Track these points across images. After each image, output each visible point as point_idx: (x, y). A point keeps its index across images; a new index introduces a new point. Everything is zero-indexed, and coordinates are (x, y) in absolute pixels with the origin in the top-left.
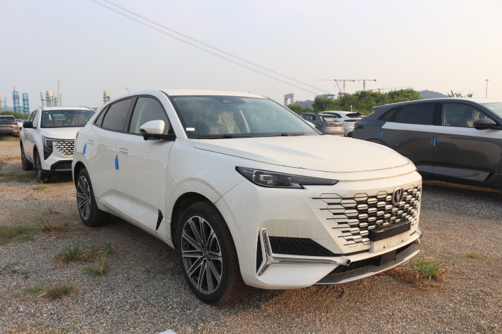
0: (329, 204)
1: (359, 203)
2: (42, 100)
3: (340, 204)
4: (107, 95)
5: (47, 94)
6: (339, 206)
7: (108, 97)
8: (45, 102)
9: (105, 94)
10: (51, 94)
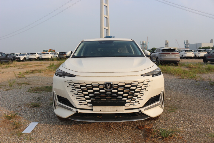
0: (70, 85)
1: (81, 86)
2: (141, 45)
3: (73, 85)
4: (167, 42)
5: (143, 42)
6: (73, 86)
7: (168, 43)
8: (142, 45)
9: (166, 42)
10: (144, 42)
